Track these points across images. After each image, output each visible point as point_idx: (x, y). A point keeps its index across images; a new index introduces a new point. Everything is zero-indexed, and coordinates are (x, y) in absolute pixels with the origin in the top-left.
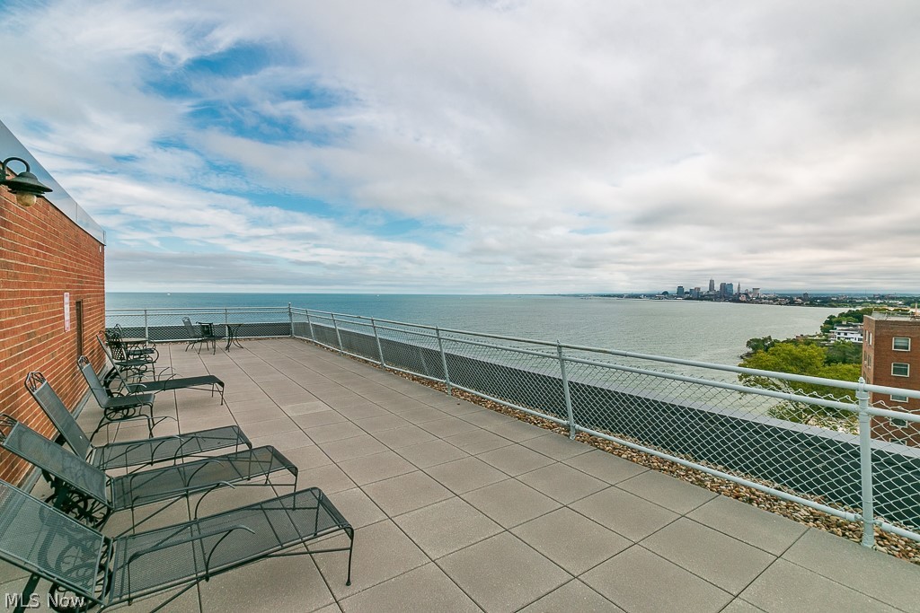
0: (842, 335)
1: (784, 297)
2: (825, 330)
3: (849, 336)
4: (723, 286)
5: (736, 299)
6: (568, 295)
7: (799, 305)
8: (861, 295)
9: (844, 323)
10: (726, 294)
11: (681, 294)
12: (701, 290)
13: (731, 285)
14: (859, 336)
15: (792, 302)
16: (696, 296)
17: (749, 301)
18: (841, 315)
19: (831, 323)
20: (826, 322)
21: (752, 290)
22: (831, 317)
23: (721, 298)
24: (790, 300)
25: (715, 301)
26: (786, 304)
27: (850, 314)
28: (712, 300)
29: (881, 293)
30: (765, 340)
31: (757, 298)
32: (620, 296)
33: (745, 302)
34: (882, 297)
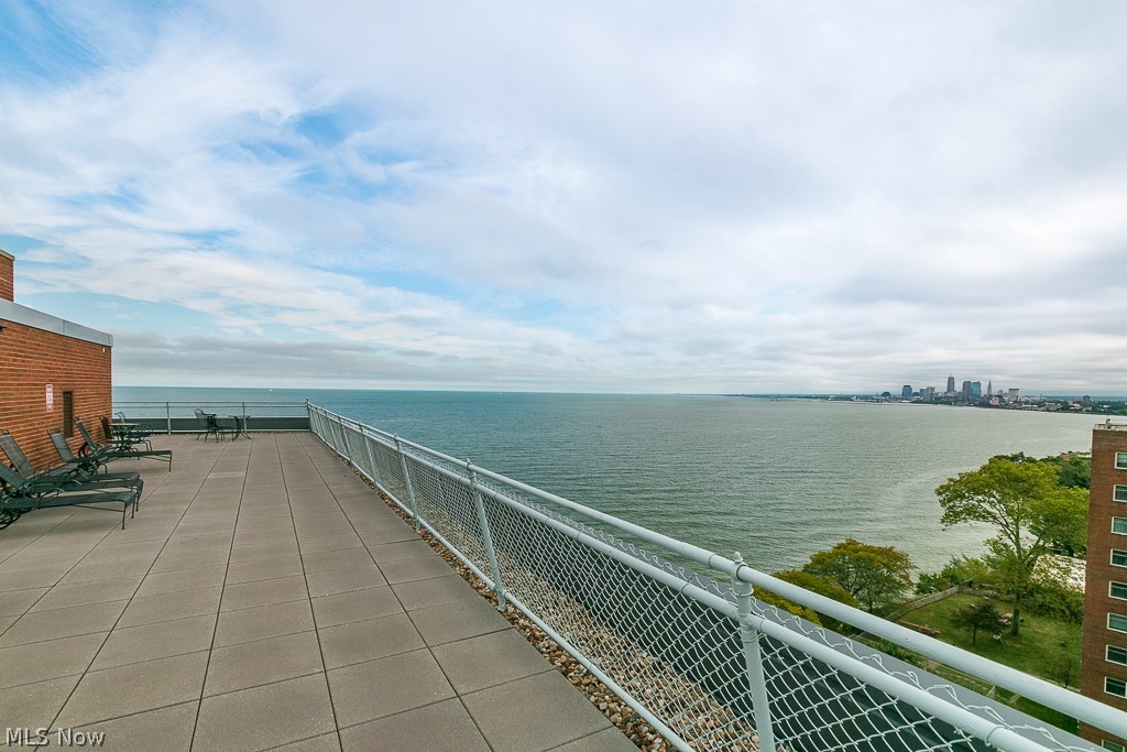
1: (1055, 400)
4: (967, 385)
5: (984, 403)
6: (756, 396)
7: (1076, 411)
10: (971, 396)
11: (908, 394)
12: (936, 391)
13: (979, 383)
16: (929, 398)
17: (1003, 405)
21: (1008, 391)
23: (963, 401)
24: (1064, 406)
25: (955, 405)
26: (1057, 411)
28: (950, 404)
30: (1016, 457)
31: (1015, 402)
32: (825, 398)
33: (997, 407)
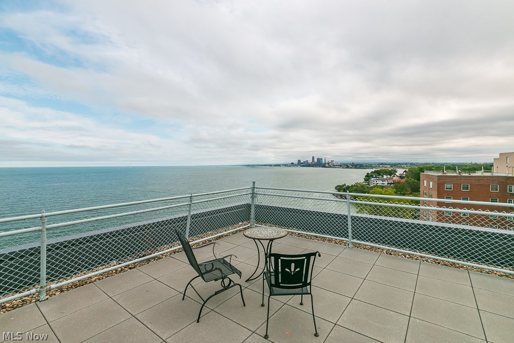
0: (375, 182)
1: (344, 164)
2: (366, 180)
3: (378, 182)
4: (318, 159)
5: (324, 166)
7: (351, 168)
8: (374, 163)
9: (374, 176)
10: (320, 163)
11: (300, 164)
12: (309, 162)
13: (322, 159)
14: (381, 182)
15: (348, 167)
16: (307, 165)
17: (330, 167)
18: (372, 172)
19: (368, 177)
20: (366, 176)
21: (330, 161)
22: (368, 174)
23: (317, 165)
24: (347, 166)
25: (315, 167)
26: (346, 168)
27: (375, 172)
28: (313, 167)
29: (381, 162)
30: (343, 185)
31: (333, 165)
32: (271, 165)
33: (328, 167)
34: (382, 164)
